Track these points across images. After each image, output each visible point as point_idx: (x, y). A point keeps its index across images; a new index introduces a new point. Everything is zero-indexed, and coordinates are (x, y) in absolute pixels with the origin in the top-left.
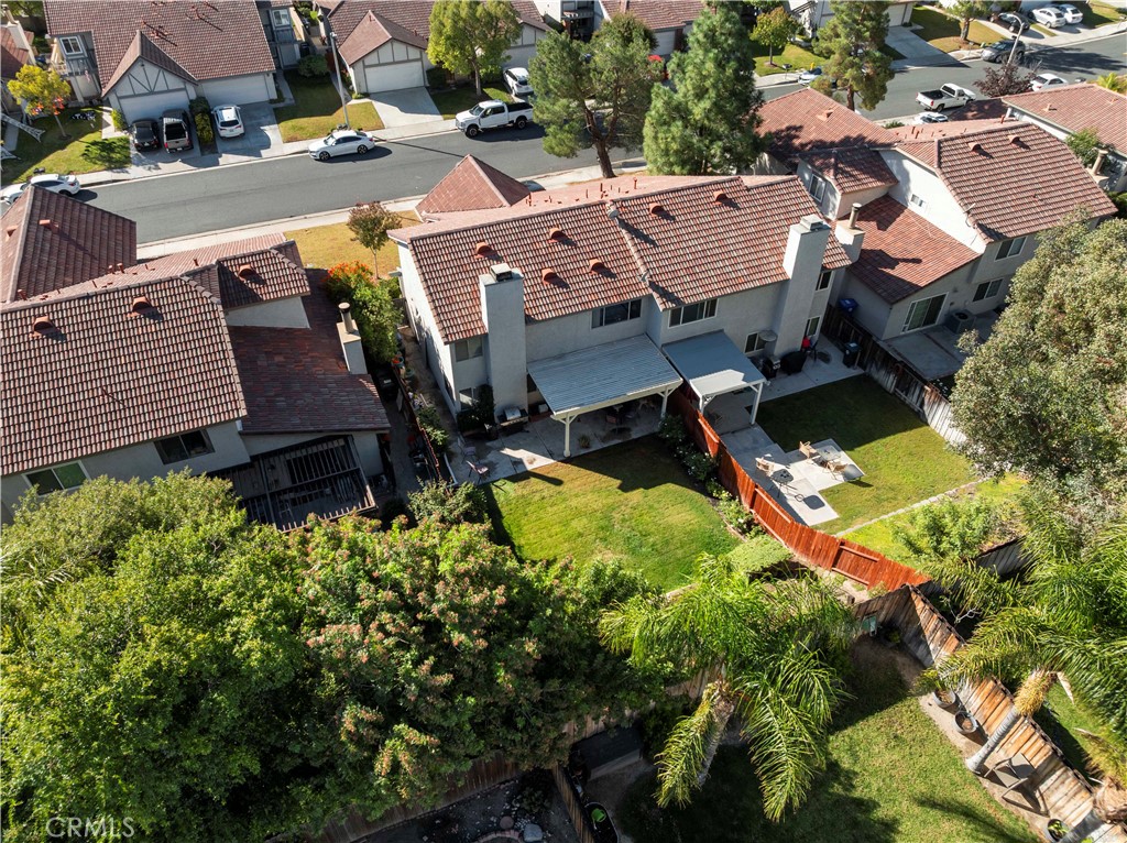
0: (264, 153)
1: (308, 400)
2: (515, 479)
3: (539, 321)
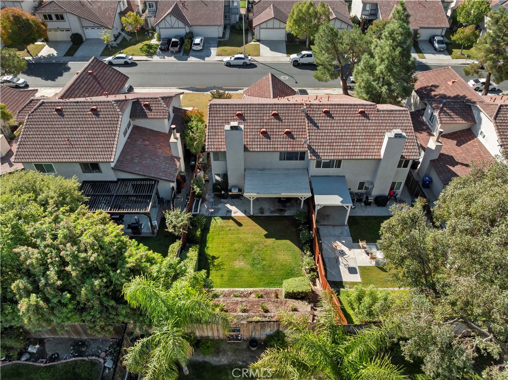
0: (207, 59)
1: (148, 162)
2: (223, 218)
3: (251, 151)
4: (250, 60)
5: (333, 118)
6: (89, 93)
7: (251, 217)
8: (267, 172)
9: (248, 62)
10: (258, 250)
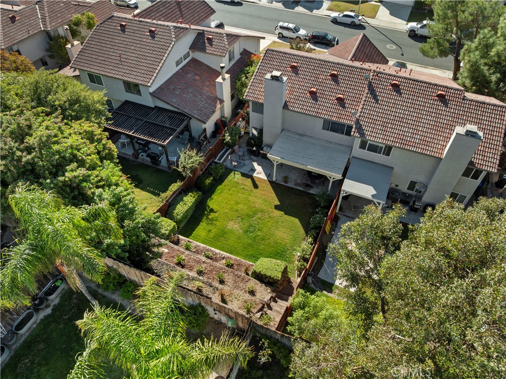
0: (315, 11)
1: (188, 96)
2: (243, 175)
3: (290, 110)
4: (359, 20)
5: (401, 94)
6: (166, 17)
7: (271, 182)
8: (305, 139)
9: (357, 22)
10: (260, 218)
